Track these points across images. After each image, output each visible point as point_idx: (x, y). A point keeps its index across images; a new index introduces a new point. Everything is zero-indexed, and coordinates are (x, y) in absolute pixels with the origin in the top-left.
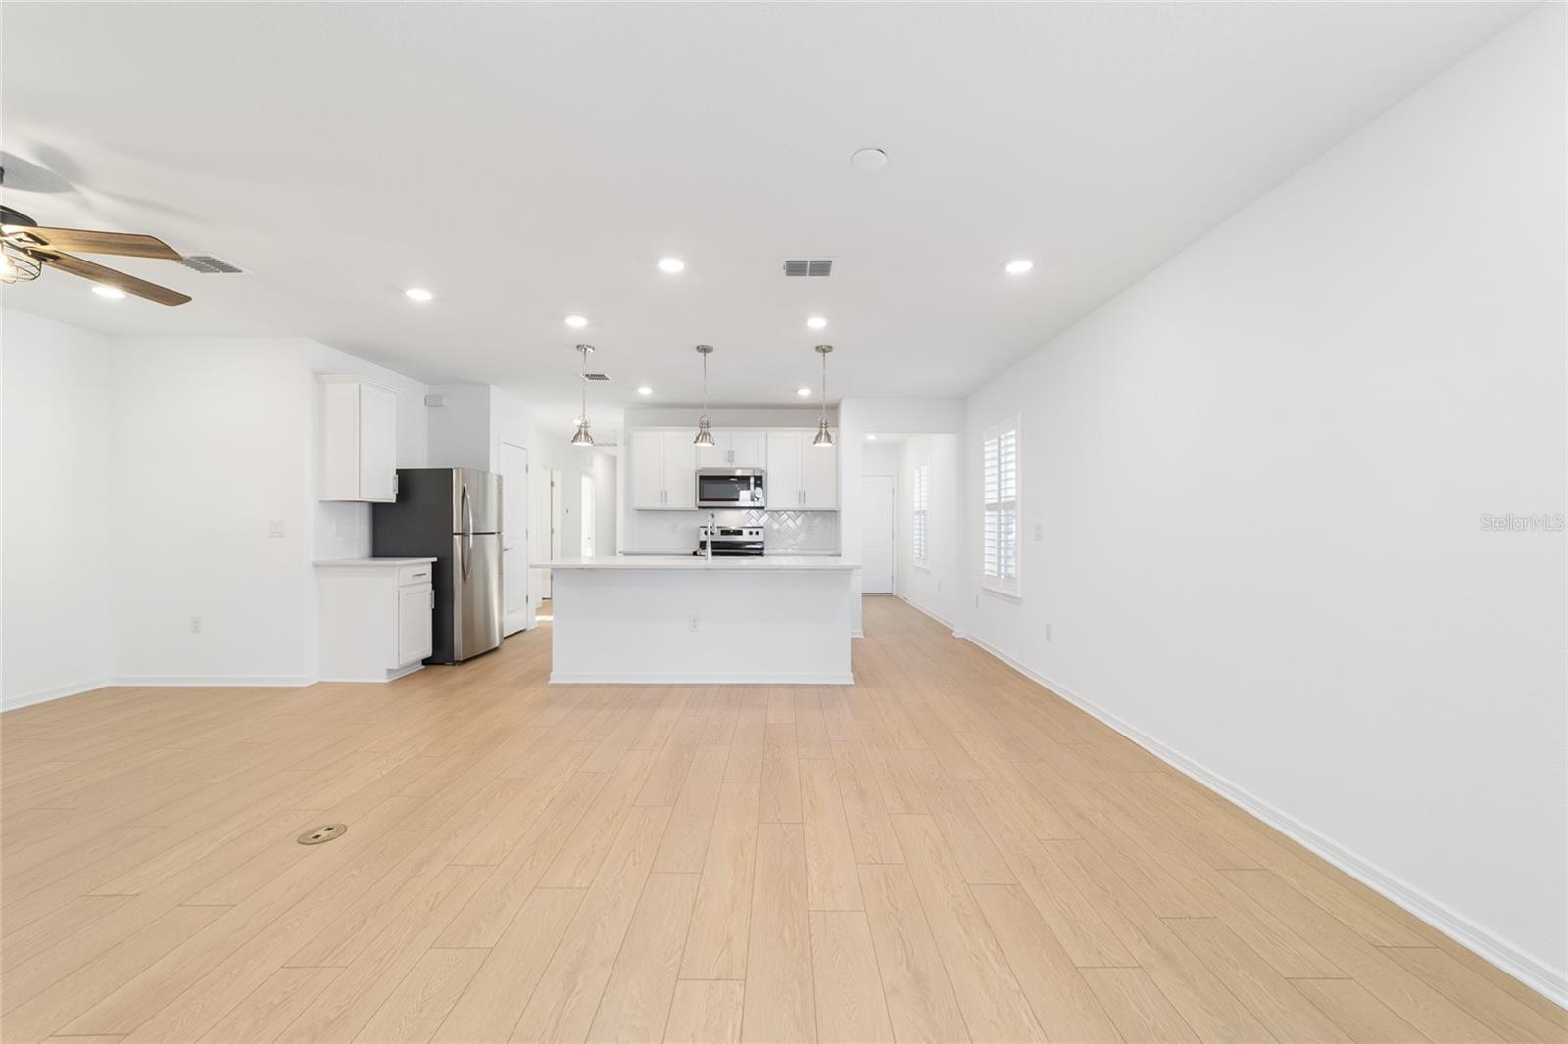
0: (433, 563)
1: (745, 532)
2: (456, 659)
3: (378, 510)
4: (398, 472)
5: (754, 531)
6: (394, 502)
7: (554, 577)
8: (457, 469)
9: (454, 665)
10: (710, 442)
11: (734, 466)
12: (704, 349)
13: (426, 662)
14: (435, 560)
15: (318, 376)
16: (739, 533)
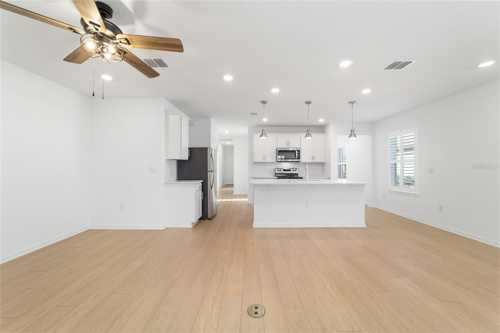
0: (202, 182)
1: (292, 170)
2: (209, 218)
3: (180, 163)
4: (189, 148)
5: (295, 170)
6: (187, 160)
7: (254, 187)
8: (209, 147)
9: (208, 220)
10: (311, 137)
11: (289, 147)
12: (308, 103)
13: (200, 219)
14: (202, 181)
15: (167, 113)
16: (290, 170)
